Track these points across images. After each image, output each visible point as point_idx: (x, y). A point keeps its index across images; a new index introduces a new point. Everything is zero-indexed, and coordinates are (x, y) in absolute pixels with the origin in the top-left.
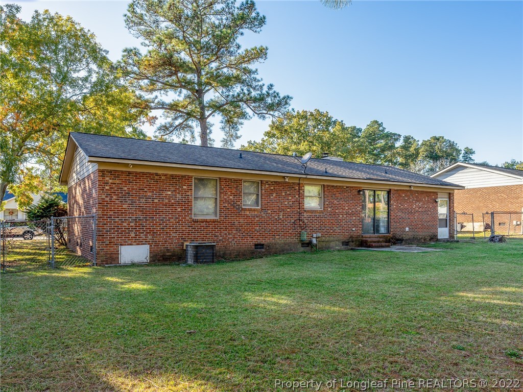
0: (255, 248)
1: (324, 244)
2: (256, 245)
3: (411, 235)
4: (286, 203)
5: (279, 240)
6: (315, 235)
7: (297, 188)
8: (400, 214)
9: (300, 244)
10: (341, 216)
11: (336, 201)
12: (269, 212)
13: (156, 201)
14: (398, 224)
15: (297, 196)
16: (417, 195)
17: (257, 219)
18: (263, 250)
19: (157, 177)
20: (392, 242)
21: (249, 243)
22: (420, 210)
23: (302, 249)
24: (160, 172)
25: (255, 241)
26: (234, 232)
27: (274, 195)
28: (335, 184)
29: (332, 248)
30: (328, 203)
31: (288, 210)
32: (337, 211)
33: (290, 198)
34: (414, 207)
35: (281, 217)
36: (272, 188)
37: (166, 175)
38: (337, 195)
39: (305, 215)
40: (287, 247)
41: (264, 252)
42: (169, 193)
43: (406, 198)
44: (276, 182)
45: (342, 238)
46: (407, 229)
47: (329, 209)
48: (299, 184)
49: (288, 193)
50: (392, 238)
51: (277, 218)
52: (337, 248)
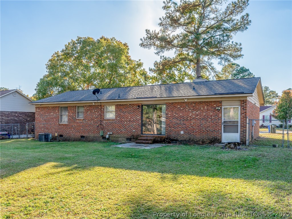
0: (81, 138)
1: (115, 139)
2: (81, 136)
3: (186, 137)
4: (94, 116)
5: (91, 135)
6: (108, 133)
7: (100, 107)
8: (175, 120)
9: (102, 138)
10: (126, 122)
11: (122, 114)
12: (87, 120)
13: (49, 117)
14: (173, 129)
15: (100, 112)
16: (194, 105)
17: (82, 124)
18: (84, 139)
19: (49, 108)
20: (167, 141)
21: (78, 135)
22: (197, 117)
23: (103, 140)
24: (50, 106)
25: (81, 135)
26: (73, 130)
27: (89, 112)
28: (122, 104)
29: (120, 141)
30: (117, 115)
31: (96, 119)
32: (123, 120)
33: (96, 113)
34: (190, 115)
35: (92, 123)
36: (88, 109)
37: (51, 107)
38: (123, 110)
39: (104, 122)
40: (95, 138)
41: (84, 140)
42: (52, 114)
43: (182, 109)
44: (90, 106)
45: (126, 136)
46: (182, 132)
47: (118, 119)
48: (101, 105)
49: (96, 110)
50: (166, 138)
51: (90, 123)
52: (123, 141)
